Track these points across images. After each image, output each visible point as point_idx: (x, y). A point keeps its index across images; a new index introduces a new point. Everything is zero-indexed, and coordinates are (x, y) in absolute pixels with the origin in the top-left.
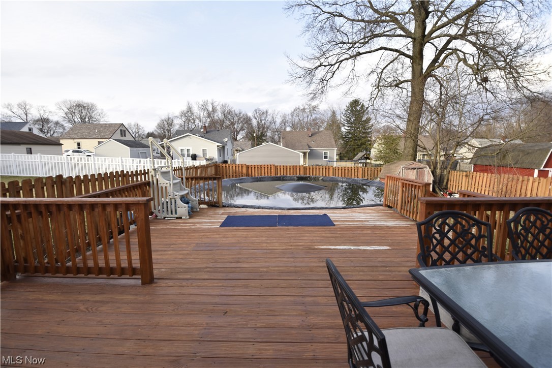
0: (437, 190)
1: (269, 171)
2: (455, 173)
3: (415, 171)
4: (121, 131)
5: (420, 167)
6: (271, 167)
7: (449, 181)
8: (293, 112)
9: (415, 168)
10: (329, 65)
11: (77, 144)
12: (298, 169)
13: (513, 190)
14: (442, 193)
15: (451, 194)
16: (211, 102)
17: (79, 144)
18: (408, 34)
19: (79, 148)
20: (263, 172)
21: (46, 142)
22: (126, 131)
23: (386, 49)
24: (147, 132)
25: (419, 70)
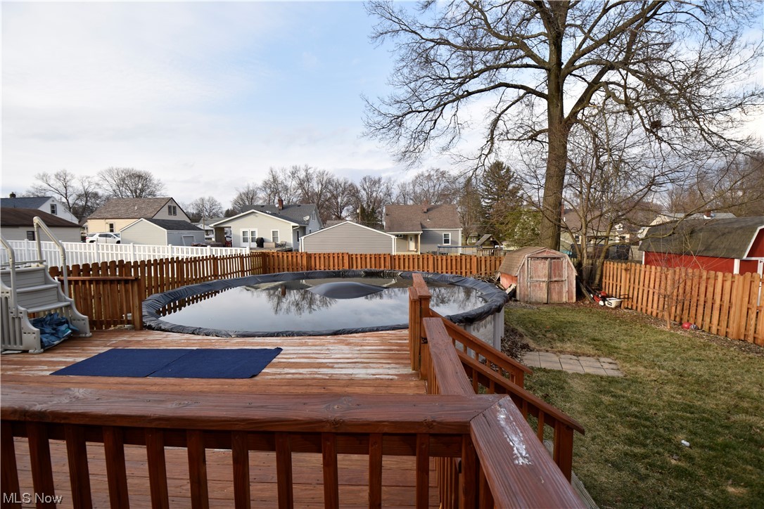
0: (584, 291)
1: (341, 262)
2: (612, 265)
3: (547, 262)
4: (169, 207)
5: (556, 256)
6: (343, 257)
7: (604, 277)
8: (415, 180)
9: (546, 258)
10: (425, 111)
11: (109, 226)
12: (382, 259)
13: (695, 293)
14: (592, 295)
15: (604, 299)
16: (305, 168)
17: (111, 226)
18: (540, 64)
19: (112, 231)
20: (331, 264)
21: (57, 224)
22: (177, 207)
23: (508, 85)
24: (226, 209)
25: (558, 113)
